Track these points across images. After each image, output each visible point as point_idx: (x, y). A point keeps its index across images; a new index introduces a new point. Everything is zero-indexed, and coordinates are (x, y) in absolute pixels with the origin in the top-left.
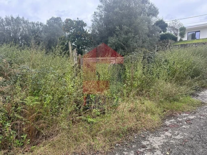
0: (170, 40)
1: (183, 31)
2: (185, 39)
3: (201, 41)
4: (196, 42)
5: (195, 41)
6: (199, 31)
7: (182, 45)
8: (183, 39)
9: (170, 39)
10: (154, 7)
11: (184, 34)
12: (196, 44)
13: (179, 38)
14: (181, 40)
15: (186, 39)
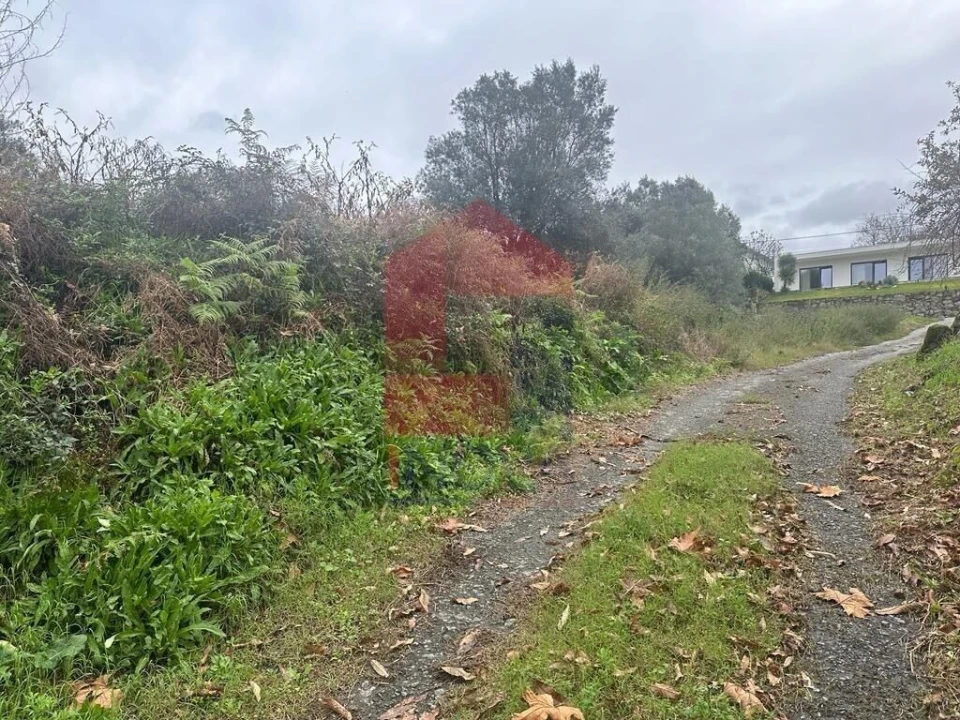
0: (758, 290)
1: (788, 264)
2: (795, 287)
3: (838, 294)
4: (827, 296)
5: (822, 295)
6: (831, 267)
7: (791, 304)
8: (790, 287)
9: (759, 286)
10: (730, 214)
11: (792, 274)
12: (826, 302)
13: (778, 285)
14: (785, 291)
15: (798, 288)
